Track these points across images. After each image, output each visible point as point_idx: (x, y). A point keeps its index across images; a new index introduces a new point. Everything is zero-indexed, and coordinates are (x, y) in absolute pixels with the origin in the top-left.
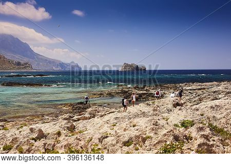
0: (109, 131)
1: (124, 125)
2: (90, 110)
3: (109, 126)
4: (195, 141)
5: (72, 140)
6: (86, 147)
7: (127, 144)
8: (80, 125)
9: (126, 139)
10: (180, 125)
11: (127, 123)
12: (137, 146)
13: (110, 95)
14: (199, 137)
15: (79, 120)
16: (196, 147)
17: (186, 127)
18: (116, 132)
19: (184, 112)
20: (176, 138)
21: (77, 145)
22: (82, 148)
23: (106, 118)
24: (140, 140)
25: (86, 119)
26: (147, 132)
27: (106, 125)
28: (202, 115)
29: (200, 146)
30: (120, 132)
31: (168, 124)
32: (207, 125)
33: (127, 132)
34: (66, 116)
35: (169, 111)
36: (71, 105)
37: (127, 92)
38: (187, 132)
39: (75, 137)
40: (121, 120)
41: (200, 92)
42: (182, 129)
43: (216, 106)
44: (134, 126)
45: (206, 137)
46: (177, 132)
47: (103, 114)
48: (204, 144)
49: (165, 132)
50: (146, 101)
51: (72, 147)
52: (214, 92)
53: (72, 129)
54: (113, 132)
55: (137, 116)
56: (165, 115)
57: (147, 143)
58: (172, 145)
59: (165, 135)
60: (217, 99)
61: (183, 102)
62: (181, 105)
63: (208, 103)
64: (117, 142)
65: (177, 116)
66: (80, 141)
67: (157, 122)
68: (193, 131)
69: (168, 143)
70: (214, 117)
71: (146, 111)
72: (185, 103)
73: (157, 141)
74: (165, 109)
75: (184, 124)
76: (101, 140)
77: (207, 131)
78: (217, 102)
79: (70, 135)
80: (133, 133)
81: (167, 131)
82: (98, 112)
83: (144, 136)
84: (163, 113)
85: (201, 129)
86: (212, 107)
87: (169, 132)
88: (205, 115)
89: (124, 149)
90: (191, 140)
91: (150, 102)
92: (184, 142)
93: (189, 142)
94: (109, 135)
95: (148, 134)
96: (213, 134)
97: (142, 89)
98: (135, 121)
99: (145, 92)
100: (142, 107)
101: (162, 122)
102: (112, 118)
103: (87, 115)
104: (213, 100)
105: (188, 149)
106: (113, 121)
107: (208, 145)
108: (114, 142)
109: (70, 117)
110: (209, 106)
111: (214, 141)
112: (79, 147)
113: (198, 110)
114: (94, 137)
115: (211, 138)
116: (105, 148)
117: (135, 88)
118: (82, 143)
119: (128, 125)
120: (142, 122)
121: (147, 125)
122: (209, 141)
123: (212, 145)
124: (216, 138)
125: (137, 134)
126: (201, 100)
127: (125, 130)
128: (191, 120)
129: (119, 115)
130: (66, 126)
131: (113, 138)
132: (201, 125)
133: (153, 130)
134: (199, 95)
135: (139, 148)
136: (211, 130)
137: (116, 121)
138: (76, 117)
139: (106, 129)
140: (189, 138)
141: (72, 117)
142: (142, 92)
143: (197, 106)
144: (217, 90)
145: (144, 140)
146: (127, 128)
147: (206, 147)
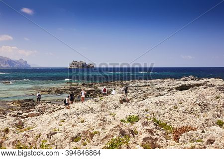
0: (58, 127)
1: (72, 122)
2: (39, 106)
3: (57, 122)
4: (141, 136)
5: (20, 136)
6: (34, 143)
7: (75, 139)
8: (28, 122)
9: (74, 135)
10: (126, 121)
11: (75, 119)
12: (85, 141)
13: (59, 92)
14: (143, 132)
15: (27, 116)
16: (141, 141)
17: (132, 122)
18: (64, 128)
19: (130, 107)
20: (123, 133)
21: (25, 142)
22: (30, 144)
23: (55, 114)
24: (88, 135)
25: (34, 115)
26: (95, 128)
27: (55, 121)
28: (147, 111)
29: (144, 140)
30: (69, 128)
31: (114, 119)
32: (152, 120)
33: (75, 128)
34: (15, 113)
35: (116, 107)
36: (20, 102)
37: (75, 89)
38: (132, 127)
39: (23, 133)
40: (70, 116)
41: (145, 88)
42: (128, 124)
43: (160, 101)
44: (82, 122)
45: (151, 132)
46: (123, 128)
47: (51, 110)
48: (148, 138)
49: (112, 127)
50: (94, 97)
51: (20, 144)
52: (158, 89)
53: (20, 126)
54: (61, 128)
55: (85, 112)
56: (112, 111)
57: (95, 138)
58: (118, 140)
59: (112, 130)
60: (161, 95)
61: (129, 98)
62: (128, 101)
63: (152, 99)
64: (66, 138)
65: (124, 112)
66: (29, 137)
67: (104, 118)
68: (138, 126)
69: (115, 137)
70: (158, 112)
71: (94, 107)
72: (131, 99)
73: (104, 136)
74: (113, 105)
75: (130, 120)
76: (49, 136)
77: (152, 126)
78: (161, 98)
79: (19, 131)
80: (81, 128)
81: (114, 126)
82: (47, 109)
83: (92, 132)
84: (110, 109)
85: (146, 124)
86: (156, 103)
87: (116, 127)
88: (149, 111)
89: (72, 145)
90: (136, 134)
91: (98, 99)
92: (130, 137)
93: (134, 137)
94: (57, 131)
95: (96, 130)
96: (157, 128)
97: (91, 86)
98: (84, 117)
99: (92, 89)
100: (89, 103)
101: (109, 118)
102: (61, 115)
103: (36, 112)
104: (157, 96)
105: (134, 143)
106: (61, 117)
107: (152, 139)
108: (63, 138)
109: (19, 113)
110: (154, 101)
111: (158, 135)
112: (27, 144)
113: (143, 106)
114: (42, 134)
115: (155, 132)
116: (54, 144)
117: (83, 85)
118: (31, 139)
119: (77, 121)
120: (90, 118)
121: (95, 121)
122: (153, 135)
123: (156, 139)
124: (159, 132)
125: (86, 130)
126: (145, 96)
127: (73, 126)
128: (137, 115)
129: (67, 111)
130: (15, 122)
131: (61, 134)
132: (146, 120)
133: (100, 125)
134: (144, 92)
135: (87, 143)
136: (155, 124)
137: (64, 118)
138: (24, 114)
139: (55, 125)
140: (134, 133)
141: (20, 114)
142: (90, 89)
143: (143, 102)
144: (160, 86)
145: (92, 135)
146: (75, 124)
147: (150, 141)
